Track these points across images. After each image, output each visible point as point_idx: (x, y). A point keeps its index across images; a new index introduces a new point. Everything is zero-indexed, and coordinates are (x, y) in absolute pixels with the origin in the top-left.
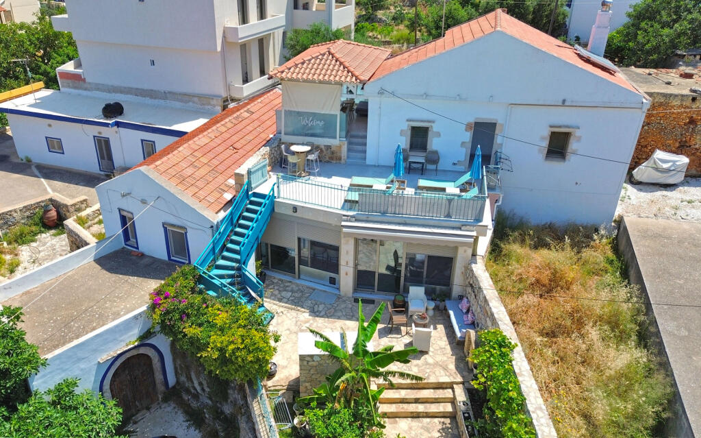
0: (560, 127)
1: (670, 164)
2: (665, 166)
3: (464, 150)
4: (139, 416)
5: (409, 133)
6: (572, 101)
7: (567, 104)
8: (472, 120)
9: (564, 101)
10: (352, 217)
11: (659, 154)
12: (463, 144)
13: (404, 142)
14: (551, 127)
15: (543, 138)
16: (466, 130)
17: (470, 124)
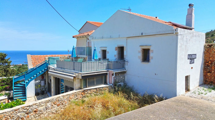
5: (101, 52)
6: (145, 34)
8: (117, 46)
9: (142, 34)
12: (115, 56)
16: (115, 50)
17: (116, 48)
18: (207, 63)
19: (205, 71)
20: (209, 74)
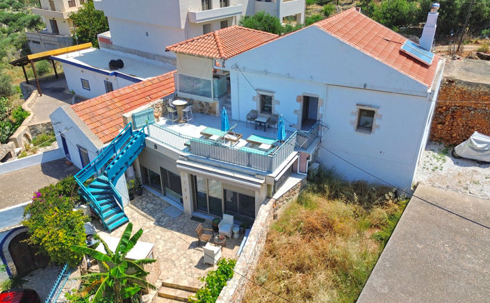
0: (364, 106)
1: (485, 145)
2: (479, 146)
3: (296, 116)
4: (36, 272)
5: (259, 99)
6: (372, 86)
7: (367, 88)
8: (301, 94)
9: (365, 85)
10: (186, 157)
11: (476, 136)
12: (295, 111)
13: (256, 106)
14: (357, 105)
15: (353, 114)
16: (297, 101)
17: (299, 97)
18: (440, 109)
19: (435, 122)
20: (439, 126)
